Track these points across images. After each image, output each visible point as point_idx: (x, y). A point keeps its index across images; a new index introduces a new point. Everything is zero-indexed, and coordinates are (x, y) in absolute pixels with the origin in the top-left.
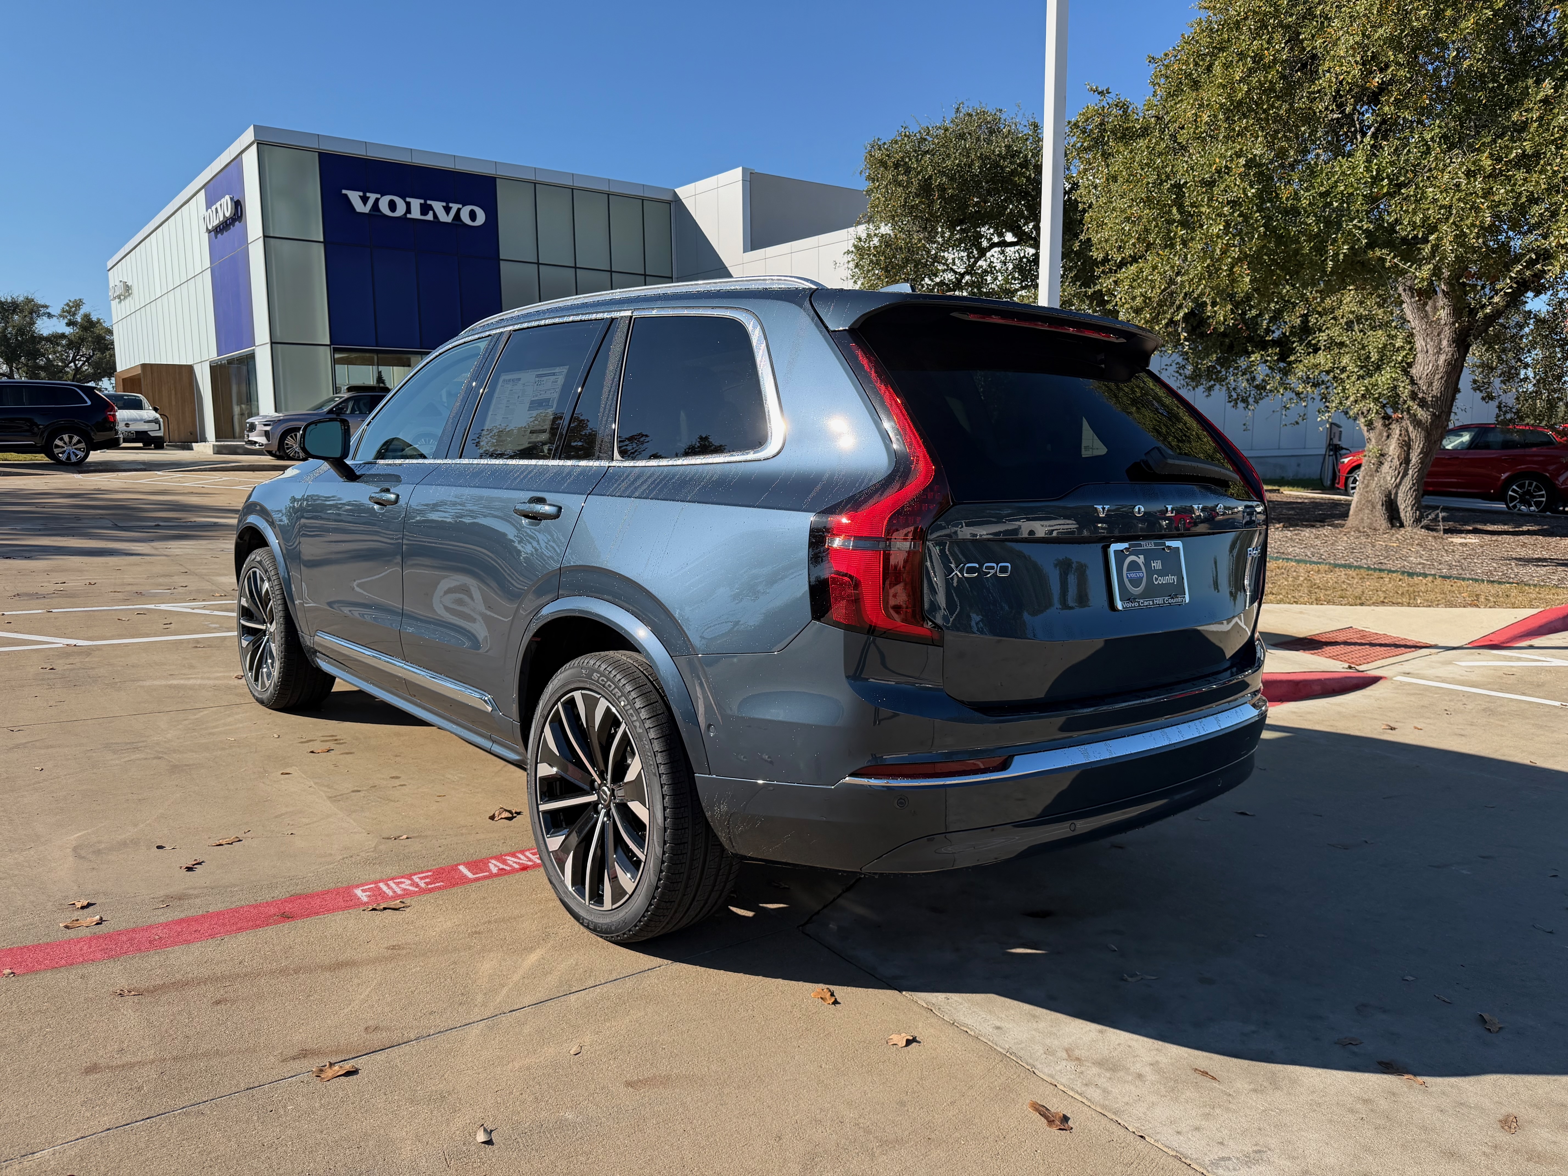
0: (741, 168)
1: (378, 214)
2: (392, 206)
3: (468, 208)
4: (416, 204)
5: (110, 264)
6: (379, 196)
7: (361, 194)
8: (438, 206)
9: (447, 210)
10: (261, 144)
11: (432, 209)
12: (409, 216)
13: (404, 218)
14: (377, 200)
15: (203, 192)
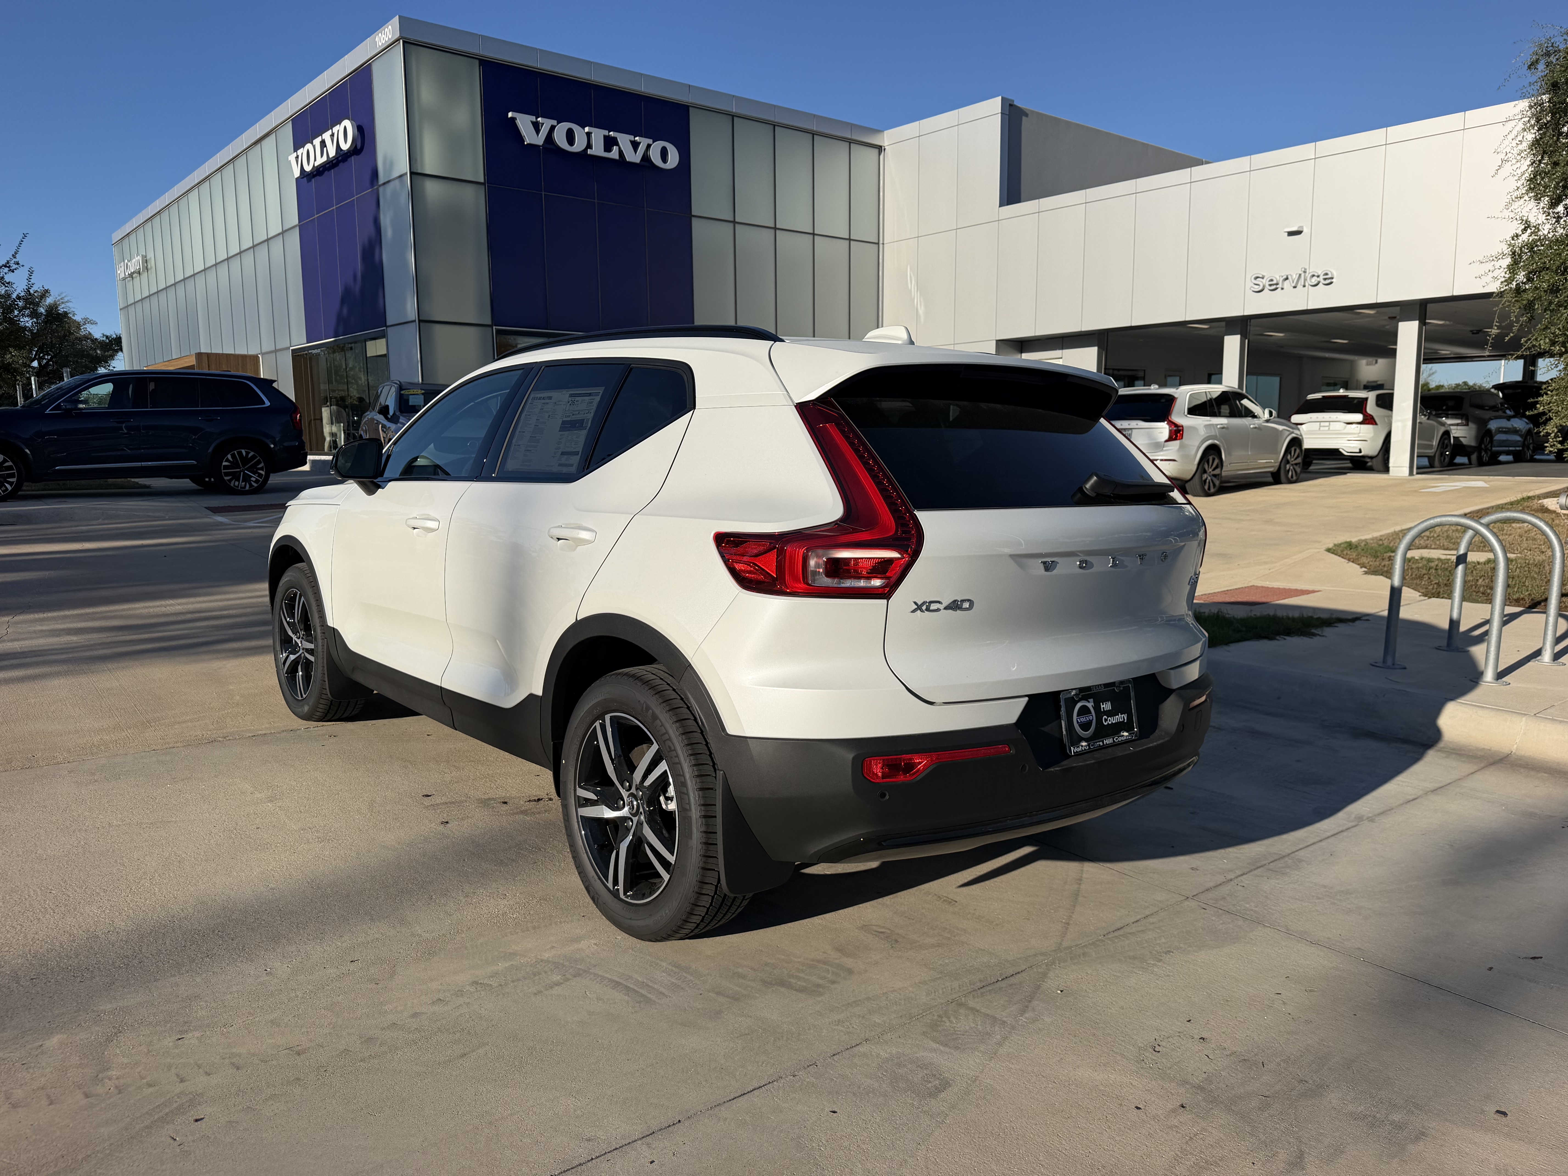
0: (1000, 97)
1: (552, 147)
2: (570, 137)
3: (659, 144)
4: (598, 135)
5: (117, 236)
6: (554, 122)
7: (533, 118)
8: (624, 140)
9: (635, 145)
10: (408, 44)
11: (617, 144)
12: (589, 152)
13: (583, 154)
14: (553, 128)
15: (290, 124)
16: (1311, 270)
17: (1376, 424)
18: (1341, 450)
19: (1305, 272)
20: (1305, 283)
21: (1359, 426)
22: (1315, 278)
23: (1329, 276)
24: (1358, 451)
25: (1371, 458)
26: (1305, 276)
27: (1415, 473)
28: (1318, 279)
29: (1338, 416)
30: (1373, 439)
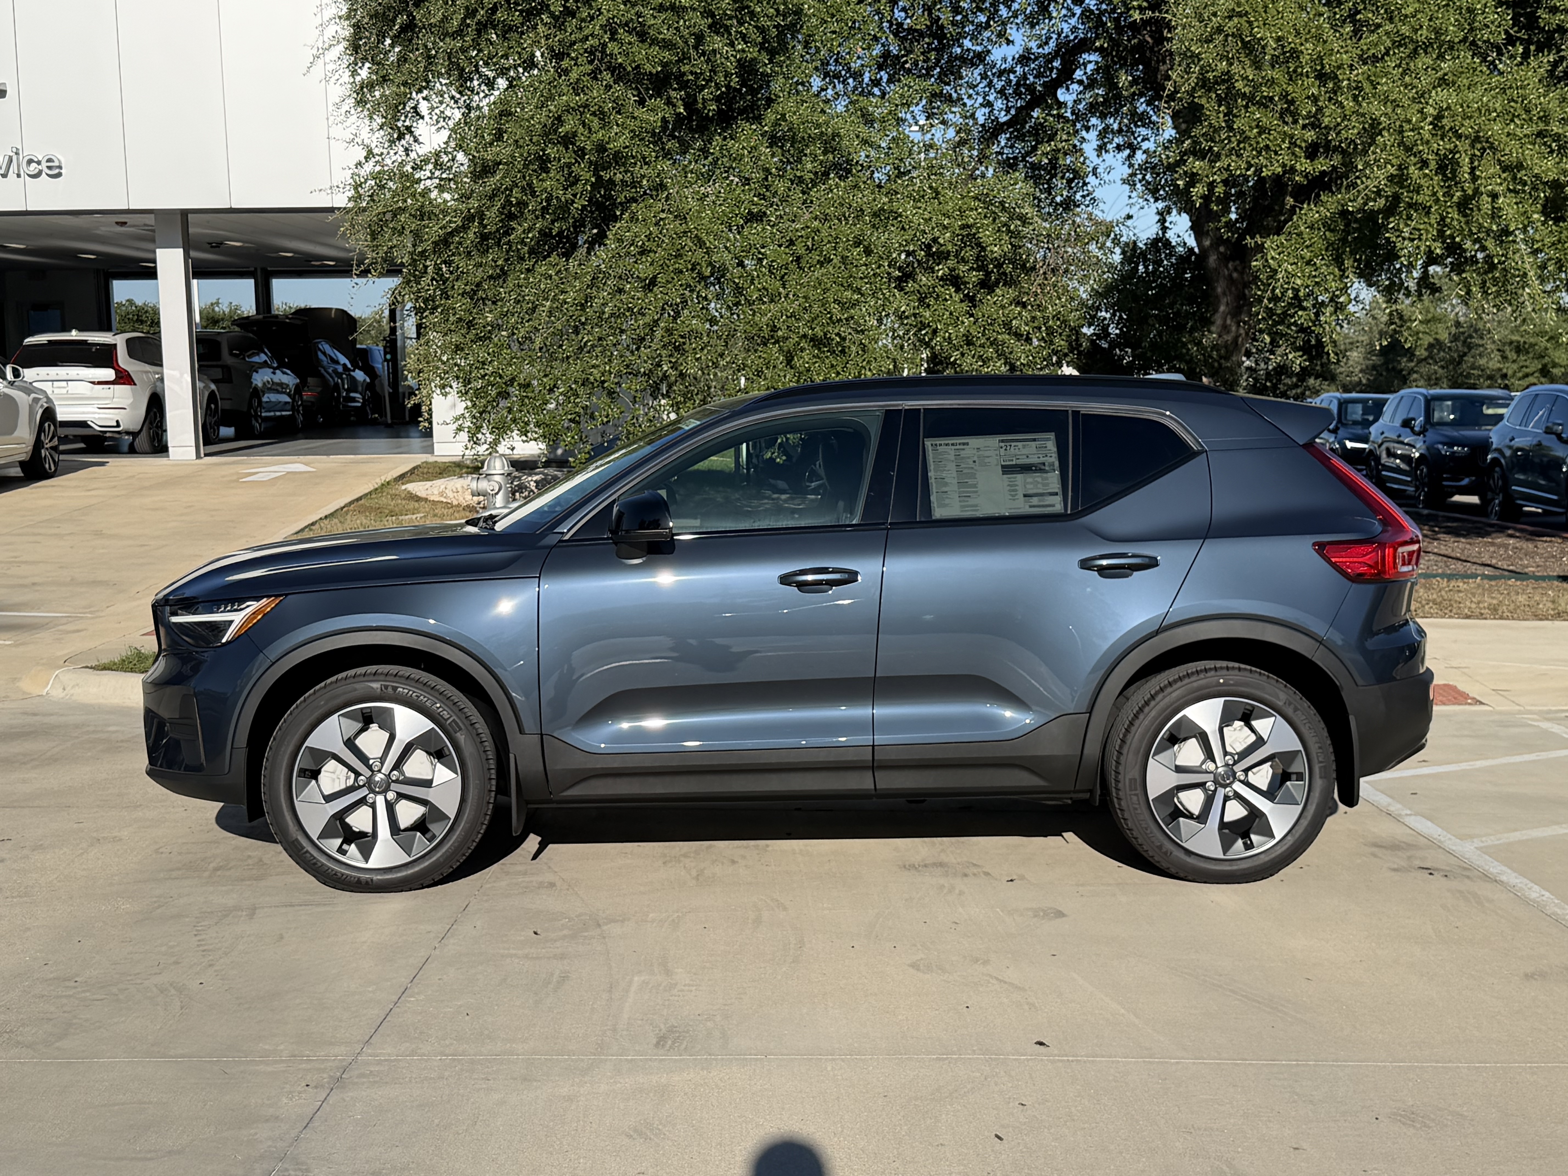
16: (27, 152)
17: (135, 384)
18: (89, 423)
19: (17, 154)
20: (19, 170)
21: (111, 386)
22: (34, 165)
23: (56, 164)
24: (115, 424)
25: (135, 434)
26: (18, 159)
27: (202, 455)
28: (40, 167)
29: (79, 372)
30: (133, 405)
